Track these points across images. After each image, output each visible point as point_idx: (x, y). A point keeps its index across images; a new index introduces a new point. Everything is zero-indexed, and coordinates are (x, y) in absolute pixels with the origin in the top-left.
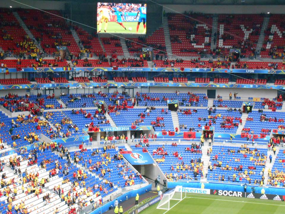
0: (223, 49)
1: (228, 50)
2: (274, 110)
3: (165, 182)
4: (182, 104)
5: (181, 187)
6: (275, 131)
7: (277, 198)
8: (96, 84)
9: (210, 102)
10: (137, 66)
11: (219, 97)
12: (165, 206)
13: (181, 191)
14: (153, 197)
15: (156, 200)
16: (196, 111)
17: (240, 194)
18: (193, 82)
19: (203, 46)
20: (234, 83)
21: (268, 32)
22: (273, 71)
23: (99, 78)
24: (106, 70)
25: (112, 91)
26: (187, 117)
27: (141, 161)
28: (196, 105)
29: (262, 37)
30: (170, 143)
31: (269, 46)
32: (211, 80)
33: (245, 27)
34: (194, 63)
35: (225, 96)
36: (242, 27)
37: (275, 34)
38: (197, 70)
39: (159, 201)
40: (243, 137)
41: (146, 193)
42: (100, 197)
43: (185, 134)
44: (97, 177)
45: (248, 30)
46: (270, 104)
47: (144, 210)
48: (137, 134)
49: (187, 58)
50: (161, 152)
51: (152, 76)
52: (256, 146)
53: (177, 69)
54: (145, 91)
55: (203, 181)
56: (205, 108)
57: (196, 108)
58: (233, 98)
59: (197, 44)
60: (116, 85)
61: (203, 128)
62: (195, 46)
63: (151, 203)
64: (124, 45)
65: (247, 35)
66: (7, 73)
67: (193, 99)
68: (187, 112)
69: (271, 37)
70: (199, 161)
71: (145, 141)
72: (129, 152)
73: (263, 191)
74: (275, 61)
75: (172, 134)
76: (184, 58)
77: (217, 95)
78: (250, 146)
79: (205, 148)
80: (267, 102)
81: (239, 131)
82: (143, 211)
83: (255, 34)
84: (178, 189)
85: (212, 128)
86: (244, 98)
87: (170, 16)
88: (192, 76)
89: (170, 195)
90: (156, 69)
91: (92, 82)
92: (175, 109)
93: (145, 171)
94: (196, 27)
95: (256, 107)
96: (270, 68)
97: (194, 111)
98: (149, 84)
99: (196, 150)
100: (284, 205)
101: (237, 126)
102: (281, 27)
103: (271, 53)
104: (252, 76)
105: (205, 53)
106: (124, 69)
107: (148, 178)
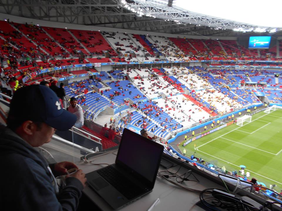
3: (269, 103)
4: (281, 75)
5: (276, 106)
8: (246, 66)
10: (263, 60)
12: (268, 112)
14: (262, 108)
15: (264, 109)
23: (247, 64)
24: (250, 61)
25: (251, 69)
27: (259, 94)
30: (273, 89)
39: (265, 110)
42: (242, 106)
43: (280, 86)
44: (242, 99)
47: (259, 112)
48: (259, 85)
50: (269, 92)
51: (269, 64)
53: (280, 62)
54: (265, 69)
60: (254, 67)
63: (262, 110)
64: (259, 52)
66: (214, 62)
71: (263, 88)
72: (256, 91)
75: (274, 86)
84: (274, 106)
87: (280, 41)
89: (270, 108)
90: (271, 61)
91: (244, 65)
92: (277, 77)
93: (261, 98)
98: (267, 67)
106: (257, 61)
107: (262, 101)
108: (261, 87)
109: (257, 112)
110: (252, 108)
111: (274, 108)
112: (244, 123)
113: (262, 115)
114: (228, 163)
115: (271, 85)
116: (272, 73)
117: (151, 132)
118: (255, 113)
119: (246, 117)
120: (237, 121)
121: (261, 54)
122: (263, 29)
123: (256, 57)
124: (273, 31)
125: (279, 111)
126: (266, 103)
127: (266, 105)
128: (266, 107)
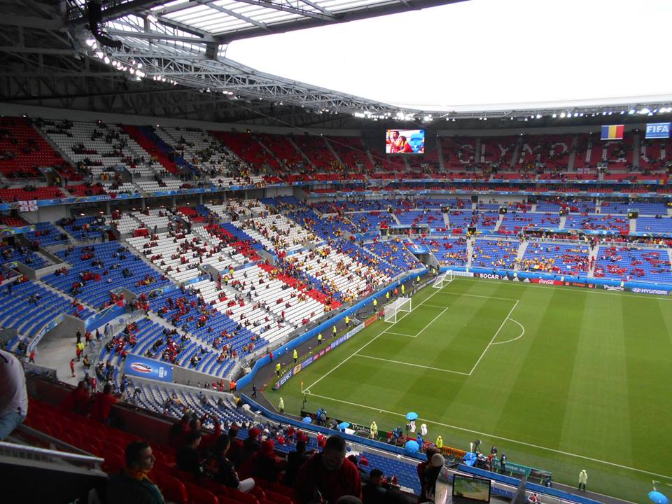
0: (483, 164)
1: (489, 164)
2: (525, 212)
3: (438, 266)
4: (452, 208)
5: (451, 271)
6: (526, 228)
7: (527, 280)
8: (386, 192)
9: (474, 206)
10: (418, 178)
11: (480, 202)
12: (440, 285)
13: (451, 274)
14: (429, 279)
15: (432, 281)
17: (497, 277)
18: (460, 190)
19: (468, 162)
20: (493, 191)
21: (520, 150)
22: (525, 181)
23: (387, 188)
24: (393, 181)
25: (397, 197)
26: (456, 218)
27: (420, 251)
28: (462, 208)
29: (516, 154)
30: (442, 237)
31: (521, 161)
32: (475, 188)
33: (503, 147)
34: (462, 175)
35: (486, 201)
36: (500, 146)
37: (527, 151)
38: (464, 180)
39: (434, 282)
40: (499, 233)
41: (424, 275)
42: (390, 278)
43: (454, 230)
44: (387, 263)
45: (505, 148)
46: (523, 207)
47: (424, 287)
48: (416, 230)
49: (456, 172)
51: (429, 185)
52: (510, 239)
53: (448, 180)
54: (423, 197)
55: (468, 266)
56: (470, 210)
57: (463, 210)
58: (492, 203)
59: (464, 161)
60: (401, 193)
61: (468, 226)
62: (462, 162)
63: (428, 283)
64: (407, 162)
65: (504, 153)
66: (320, 185)
67: (460, 204)
68: (456, 214)
69: (523, 154)
70: (465, 251)
71: (424, 236)
72: (411, 244)
73: (515, 275)
74: (526, 173)
75: (444, 230)
76: (453, 172)
77: (479, 200)
78: (505, 240)
79: (469, 242)
80: (519, 205)
81: (496, 229)
82: (422, 289)
83: (511, 152)
84: (448, 272)
85: (475, 226)
86: (501, 202)
87: (441, 139)
88: (459, 185)
89: (443, 277)
90: (431, 180)
91: (382, 190)
92: (446, 211)
93: (424, 258)
94: (463, 147)
95: (511, 209)
96: (522, 178)
97: (461, 212)
98: (426, 192)
99: (462, 242)
100: (533, 286)
101: (495, 224)
102: (532, 146)
103: (523, 166)
104: (507, 185)
105: (470, 167)
106: (407, 181)
107: (425, 264)
108: (421, 235)
109: (419, 288)
110: (408, 282)
111: (448, 277)
112: (399, 315)
113: (430, 293)
114: (381, 411)
115: (438, 230)
116: (437, 205)
117: (189, 367)
118: (417, 292)
119: (400, 302)
120: (386, 311)
121: (412, 166)
122: (410, 115)
123: (403, 172)
124: (428, 119)
125: (459, 282)
126: (433, 267)
127: (434, 271)
128: (435, 276)
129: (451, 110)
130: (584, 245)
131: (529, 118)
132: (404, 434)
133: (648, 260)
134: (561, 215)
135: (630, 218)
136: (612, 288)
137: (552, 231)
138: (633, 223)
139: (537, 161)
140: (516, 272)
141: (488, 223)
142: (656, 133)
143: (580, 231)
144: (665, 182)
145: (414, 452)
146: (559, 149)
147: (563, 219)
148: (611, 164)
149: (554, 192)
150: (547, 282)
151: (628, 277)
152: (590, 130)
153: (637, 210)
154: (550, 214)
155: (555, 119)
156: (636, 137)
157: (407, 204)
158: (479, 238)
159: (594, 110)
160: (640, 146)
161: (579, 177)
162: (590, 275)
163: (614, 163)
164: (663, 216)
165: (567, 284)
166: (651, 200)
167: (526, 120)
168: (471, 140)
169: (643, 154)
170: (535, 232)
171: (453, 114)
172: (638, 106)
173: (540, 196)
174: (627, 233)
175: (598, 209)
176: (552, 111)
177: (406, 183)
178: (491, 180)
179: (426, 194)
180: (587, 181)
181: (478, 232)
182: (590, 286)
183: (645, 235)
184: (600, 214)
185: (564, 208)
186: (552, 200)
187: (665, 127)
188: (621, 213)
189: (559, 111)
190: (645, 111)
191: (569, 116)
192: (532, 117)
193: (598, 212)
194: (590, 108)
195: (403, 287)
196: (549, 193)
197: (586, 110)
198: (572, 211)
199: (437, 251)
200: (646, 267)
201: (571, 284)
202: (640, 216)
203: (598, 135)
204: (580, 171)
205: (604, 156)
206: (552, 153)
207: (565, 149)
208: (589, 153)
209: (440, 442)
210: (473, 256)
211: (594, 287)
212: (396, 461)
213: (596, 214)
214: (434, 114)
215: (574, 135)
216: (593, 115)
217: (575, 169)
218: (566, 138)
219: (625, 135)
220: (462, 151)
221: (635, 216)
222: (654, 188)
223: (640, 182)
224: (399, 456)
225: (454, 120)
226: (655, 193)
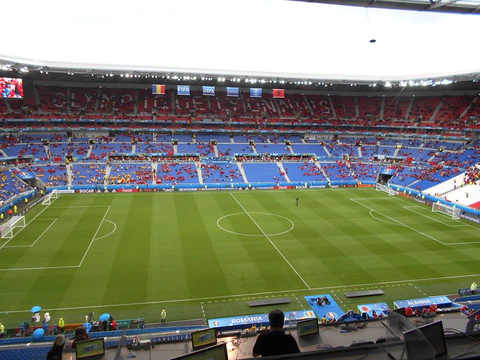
0: (75, 108)
1: (78, 108)
2: (108, 142)
3: (45, 188)
4: (51, 141)
5: (56, 190)
6: (109, 154)
7: (114, 191)
9: (69, 139)
10: (20, 118)
12: (48, 202)
13: (56, 192)
14: (38, 199)
15: (41, 200)
16: (61, 145)
17: (92, 191)
18: (57, 128)
19: (62, 106)
20: (83, 128)
21: (101, 98)
22: (106, 120)
26: (55, 149)
27: (27, 177)
28: (61, 141)
29: (97, 101)
30: (46, 165)
31: (102, 106)
32: (68, 126)
33: (87, 95)
34: (58, 116)
35: (78, 135)
36: (85, 95)
37: (105, 99)
38: (60, 120)
39: (43, 200)
40: (91, 158)
42: (2, 201)
43: (55, 158)
45: (89, 97)
46: (106, 139)
48: (21, 160)
51: (30, 124)
52: (99, 163)
53: (46, 120)
54: (26, 133)
55: (69, 185)
56: (66, 143)
57: (61, 143)
58: (83, 137)
59: (58, 105)
60: (5, 130)
61: (66, 154)
62: (57, 106)
63: (38, 201)
64: (8, 105)
65: (89, 100)
67: (58, 137)
68: (55, 146)
69: (103, 101)
70: (65, 174)
71: (29, 165)
72: (19, 172)
73: (106, 188)
74: (106, 114)
75: (46, 159)
76: (50, 113)
77: (73, 135)
78: (95, 163)
79: (68, 167)
80: (103, 138)
81: (88, 155)
82: (33, 207)
83: (94, 99)
84: (54, 192)
85: (72, 154)
86: (90, 136)
87: (38, 87)
88: (56, 124)
89: (50, 196)
90: (32, 120)
92: (47, 144)
93: (32, 182)
94: (57, 94)
95: (97, 141)
96: (103, 118)
97: (60, 144)
98: (28, 129)
99: (63, 168)
100: (118, 194)
101: (87, 152)
102: (109, 95)
103: (104, 110)
104: (93, 123)
105: (63, 110)
106: (10, 120)
107: (33, 187)
108: (27, 164)
109: (30, 207)
110: (20, 203)
111: (54, 195)
112: (15, 231)
113: (40, 210)
115: (41, 159)
116: (38, 139)
118: (29, 210)
119: (14, 221)
121: (13, 108)
122: (6, 66)
123: (5, 113)
124: (24, 70)
125: (63, 198)
126: (41, 189)
127: (42, 192)
128: (43, 195)
129: (44, 65)
130: (148, 163)
131: (105, 76)
132: (31, 326)
133: (185, 170)
134: (132, 144)
135: (173, 144)
136: (167, 190)
137: (127, 155)
138: (175, 147)
139: (113, 107)
140: (106, 185)
141: (82, 151)
142: (183, 92)
143: (145, 154)
144: (190, 122)
145: (39, 337)
146: (127, 98)
147: (134, 147)
148: (160, 110)
149: (126, 128)
150: (128, 191)
151: (176, 182)
152: (146, 87)
153: (177, 140)
154: (125, 144)
155: (122, 78)
156: (173, 93)
157: (12, 139)
158: (75, 164)
159: (146, 74)
160: (175, 99)
161: (142, 119)
162: (154, 183)
163: (162, 109)
164: (191, 143)
165: (141, 190)
166: (184, 133)
167: (103, 77)
168: (63, 89)
169: (177, 105)
170: (116, 157)
171: (46, 68)
172: (172, 74)
173: (117, 131)
174: (173, 154)
175: (155, 139)
176: (120, 72)
177: (9, 122)
178: (81, 120)
179: (28, 131)
180: (147, 121)
181: (75, 159)
182: (155, 190)
183: (182, 155)
184: (156, 143)
185: (134, 139)
186: (125, 133)
187: (187, 88)
188: (168, 141)
189: (125, 72)
190: (175, 78)
191: (131, 76)
192: (107, 75)
193: (155, 141)
194: (144, 72)
195: (15, 207)
196: (123, 129)
197: (142, 74)
198: (139, 141)
199: (42, 175)
200: (184, 174)
201: (143, 190)
202: (179, 143)
203: (150, 91)
204: (142, 114)
205: (155, 105)
206: (123, 101)
207: (131, 99)
208: (146, 101)
209: (62, 323)
210: (72, 177)
211: (157, 190)
212: (27, 349)
213: (154, 143)
214: (30, 67)
215: (136, 90)
216: (146, 77)
217: (139, 112)
218: (131, 92)
219: (166, 91)
220: (57, 97)
221: (176, 143)
222: (184, 126)
223: (177, 122)
224: (28, 344)
225: (47, 73)
226: (185, 129)
